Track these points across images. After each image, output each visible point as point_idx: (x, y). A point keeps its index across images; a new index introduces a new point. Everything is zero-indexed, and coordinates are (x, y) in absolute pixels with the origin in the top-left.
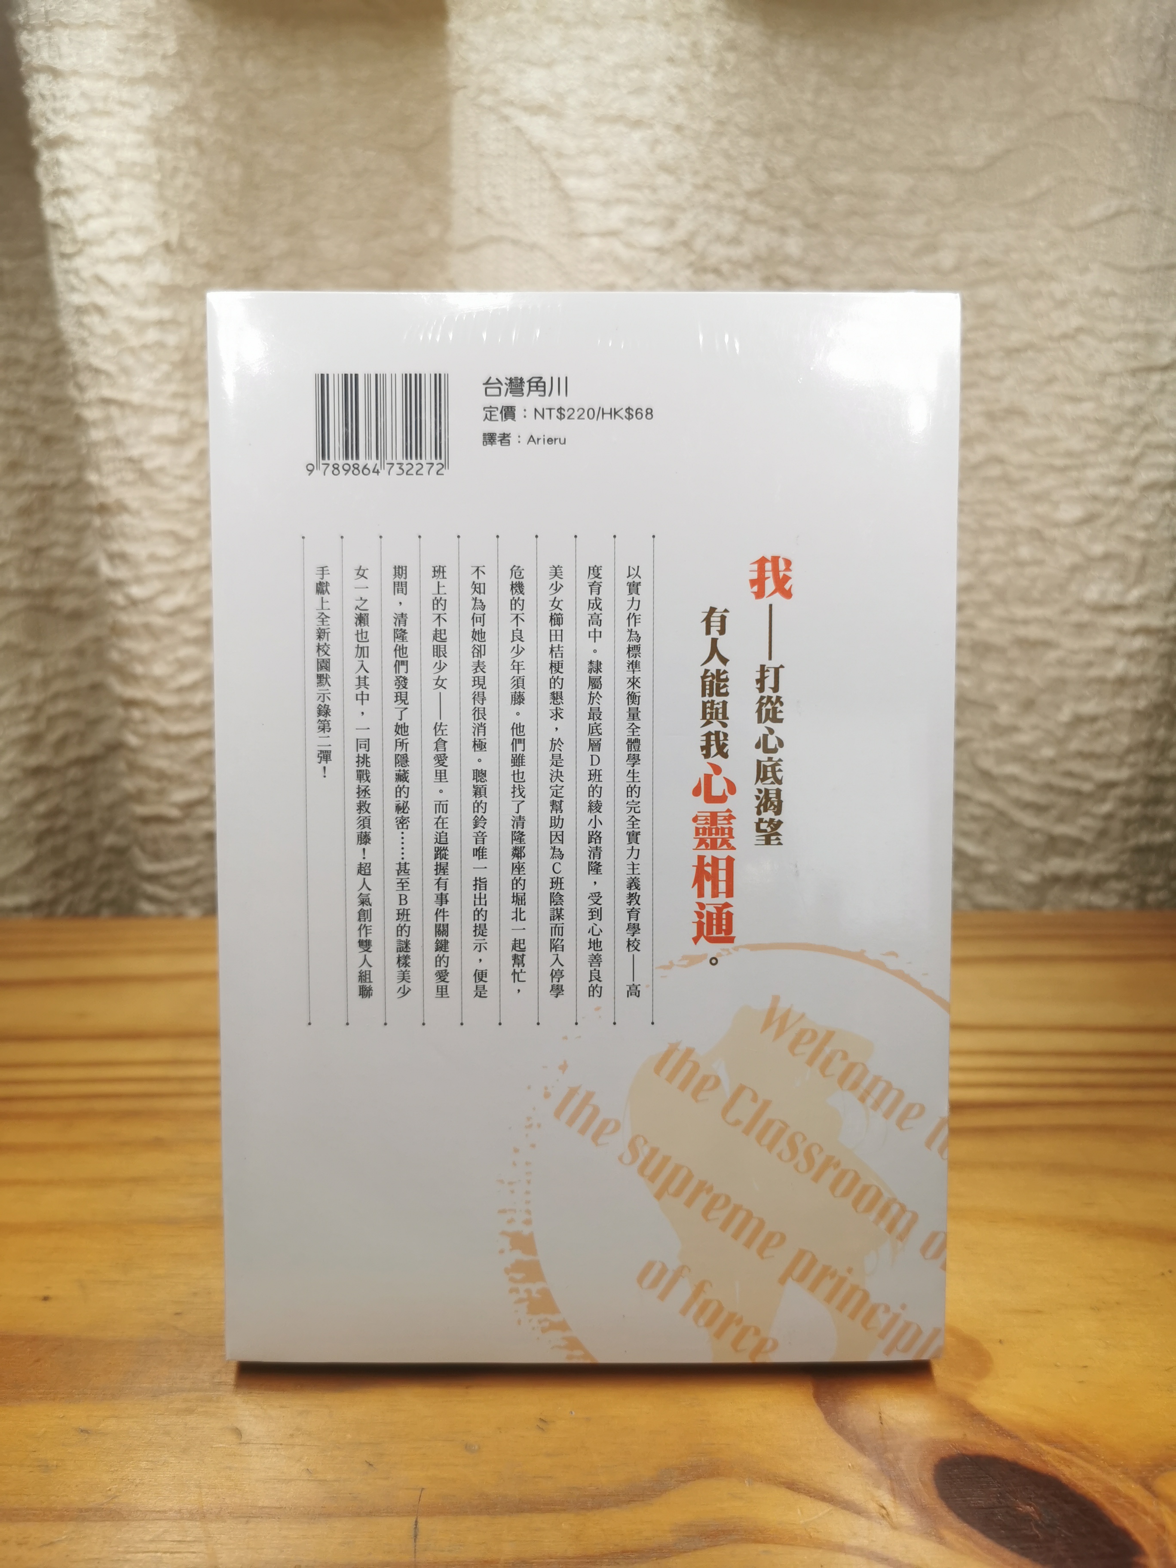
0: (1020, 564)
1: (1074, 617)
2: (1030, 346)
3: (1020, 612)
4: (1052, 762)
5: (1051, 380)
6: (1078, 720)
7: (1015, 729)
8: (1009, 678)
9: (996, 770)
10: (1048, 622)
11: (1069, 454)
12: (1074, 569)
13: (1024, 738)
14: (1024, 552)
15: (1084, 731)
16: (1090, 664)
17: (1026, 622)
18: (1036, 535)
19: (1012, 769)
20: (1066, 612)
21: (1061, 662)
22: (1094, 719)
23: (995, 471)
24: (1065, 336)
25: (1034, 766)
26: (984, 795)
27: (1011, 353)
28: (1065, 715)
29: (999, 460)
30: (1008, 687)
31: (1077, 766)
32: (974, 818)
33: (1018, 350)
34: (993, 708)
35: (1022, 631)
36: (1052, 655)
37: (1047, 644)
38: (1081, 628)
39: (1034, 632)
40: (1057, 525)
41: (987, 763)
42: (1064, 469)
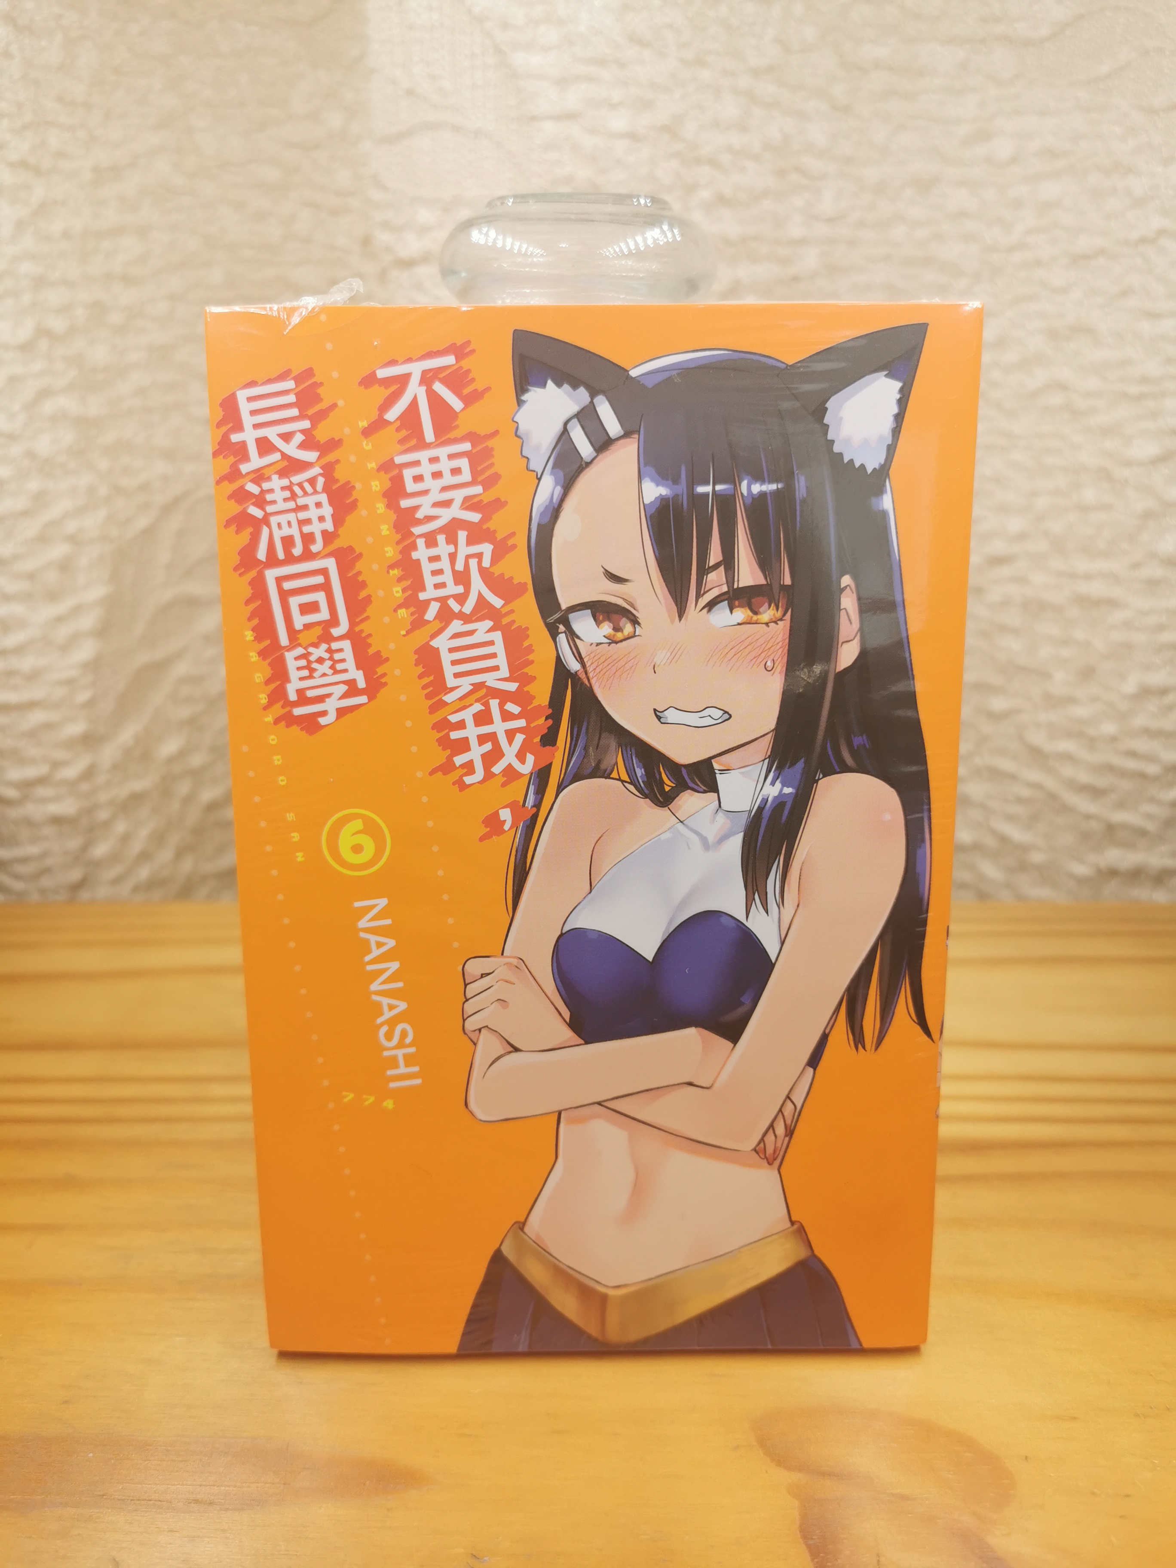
0: (1083, 509)
1: (1146, 572)
2: (1102, 252)
3: (1082, 565)
4: (1113, 739)
5: (1125, 293)
6: (1146, 692)
7: (1071, 700)
8: (1065, 642)
9: (1049, 747)
10: (1114, 578)
11: (1145, 380)
12: (1148, 516)
13: (1081, 711)
14: (1089, 495)
15: (1152, 705)
16: (1161, 628)
17: (1088, 577)
18: (1104, 475)
19: (1066, 746)
20: (1136, 566)
21: (1128, 625)
22: (1163, 692)
23: (1056, 399)
24: (1143, 240)
25: (1092, 743)
26: (1034, 775)
27: (1079, 260)
28: (1130, 686)
29: (1063, 387)
30: (1065, 652)
31: (1141, 745)
32: (1020, 800)
33: (1086, 257)
34: (1046, 675)
35: (1084, 588)
36: (1118, 616)
37: (1113, 603)
38: (1152, 584)
39: (1097, 589)
40: (1128, 463)
41: (1037, 738)
42: (1139, 398)
